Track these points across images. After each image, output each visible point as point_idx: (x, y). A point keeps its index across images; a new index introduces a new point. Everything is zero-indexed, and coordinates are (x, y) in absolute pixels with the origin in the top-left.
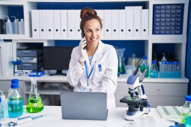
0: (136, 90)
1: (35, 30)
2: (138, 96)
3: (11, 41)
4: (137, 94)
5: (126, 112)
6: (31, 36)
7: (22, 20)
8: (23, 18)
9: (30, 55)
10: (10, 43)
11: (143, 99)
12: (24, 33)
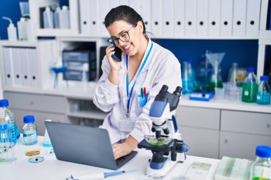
0: (165, 126)
1: (85, 23)
2: (169, 135)
3: (53, 38)
4: (166, 131)
5: (149, 164)
6: (80, 31)
7: (65, 8)
8: (67, 4)
9: (80, 59)
10: (53, 41)
11: (176, 141)
12: (69, 27)
